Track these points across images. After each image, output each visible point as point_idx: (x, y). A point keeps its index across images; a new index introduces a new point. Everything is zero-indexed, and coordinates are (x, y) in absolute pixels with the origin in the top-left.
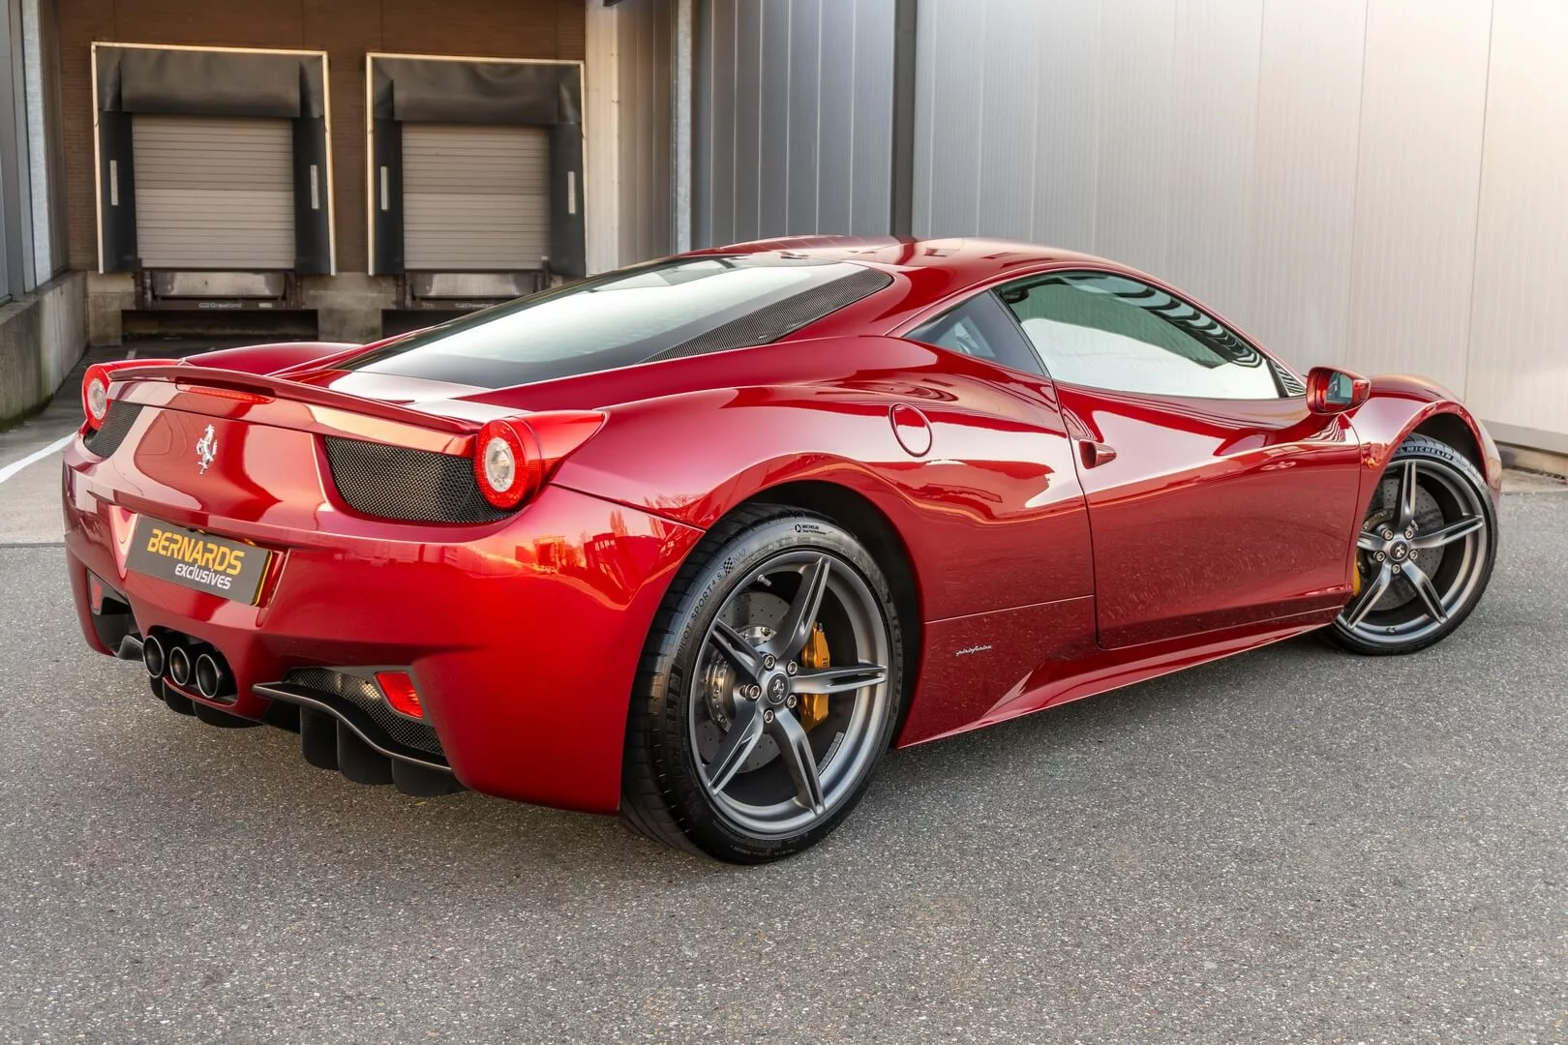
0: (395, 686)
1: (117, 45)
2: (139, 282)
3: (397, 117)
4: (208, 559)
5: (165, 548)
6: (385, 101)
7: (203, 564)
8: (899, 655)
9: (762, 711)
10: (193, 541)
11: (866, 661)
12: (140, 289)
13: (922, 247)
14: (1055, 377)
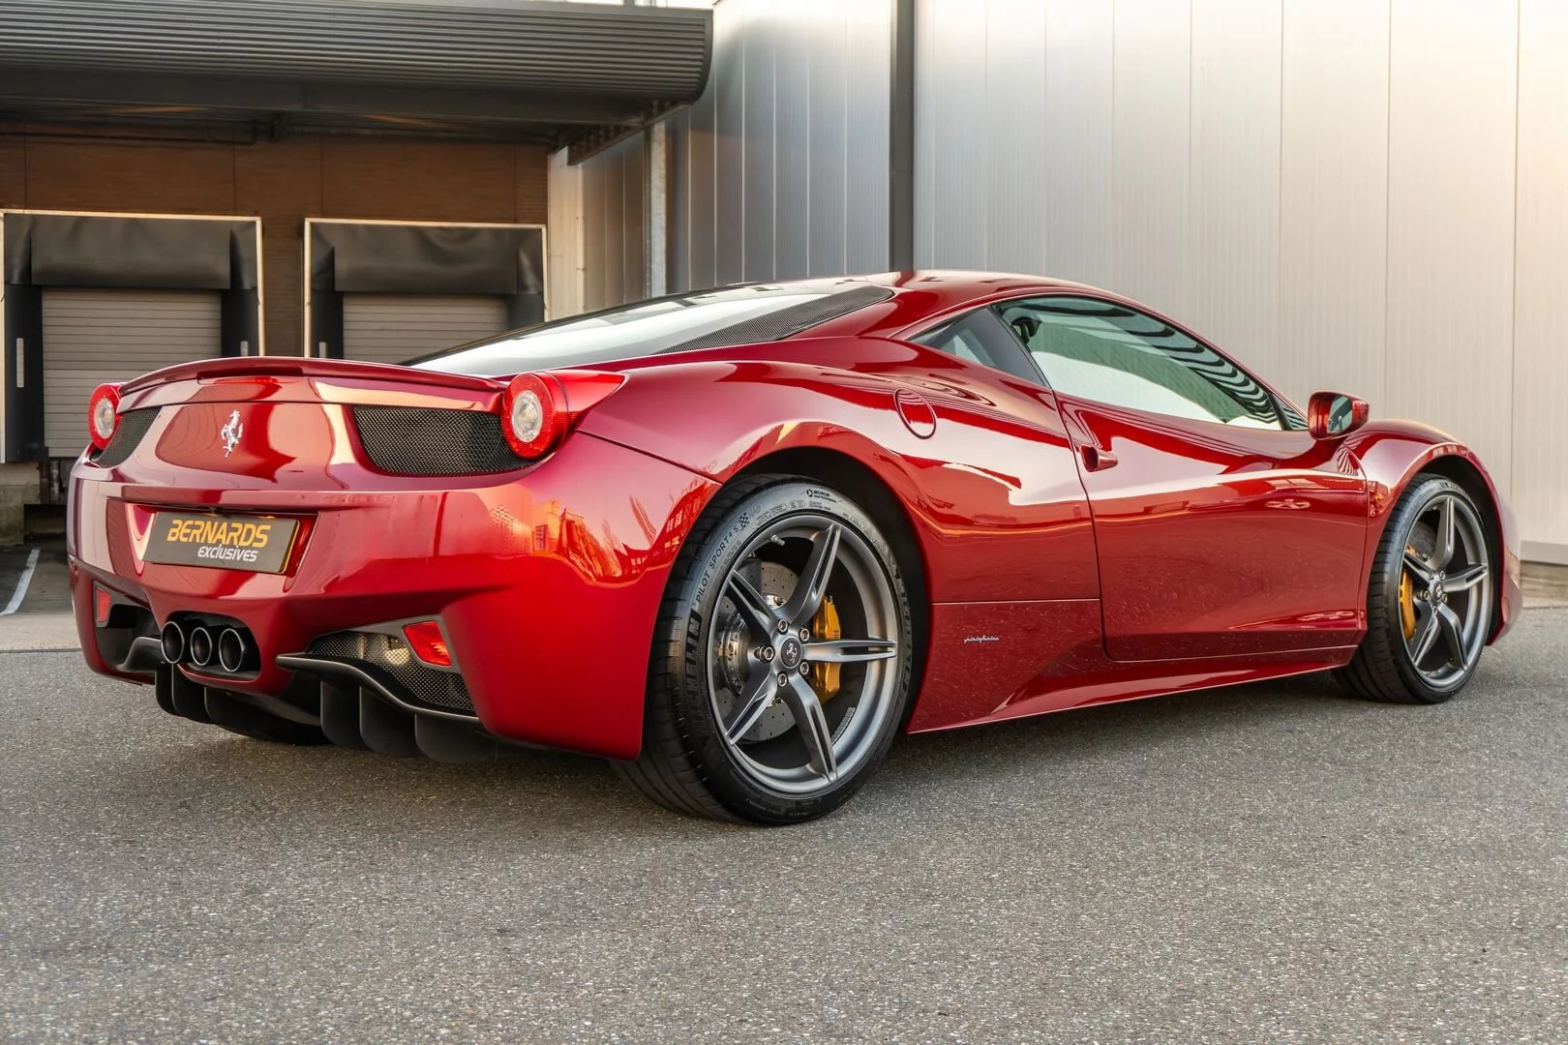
0: (422, 640)
1: (27, 212)
2: (44, 474)
3: (338, 288)
4: (232, 538)
5: (186, 535)
6: (325, 270)
7: (228, 543)
8: (908, 633)
9: (776, 673)
10: (216, 524)
11: (876, 637)
12: (45, 480)
13: (923, 274)
14: (1054, 388)
